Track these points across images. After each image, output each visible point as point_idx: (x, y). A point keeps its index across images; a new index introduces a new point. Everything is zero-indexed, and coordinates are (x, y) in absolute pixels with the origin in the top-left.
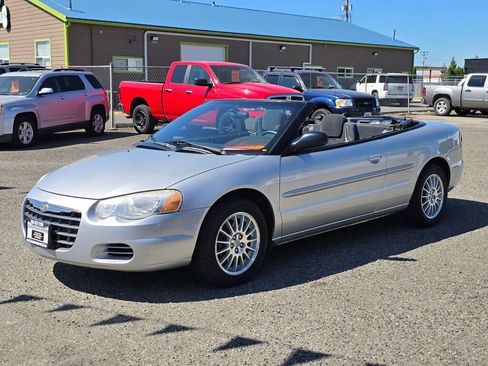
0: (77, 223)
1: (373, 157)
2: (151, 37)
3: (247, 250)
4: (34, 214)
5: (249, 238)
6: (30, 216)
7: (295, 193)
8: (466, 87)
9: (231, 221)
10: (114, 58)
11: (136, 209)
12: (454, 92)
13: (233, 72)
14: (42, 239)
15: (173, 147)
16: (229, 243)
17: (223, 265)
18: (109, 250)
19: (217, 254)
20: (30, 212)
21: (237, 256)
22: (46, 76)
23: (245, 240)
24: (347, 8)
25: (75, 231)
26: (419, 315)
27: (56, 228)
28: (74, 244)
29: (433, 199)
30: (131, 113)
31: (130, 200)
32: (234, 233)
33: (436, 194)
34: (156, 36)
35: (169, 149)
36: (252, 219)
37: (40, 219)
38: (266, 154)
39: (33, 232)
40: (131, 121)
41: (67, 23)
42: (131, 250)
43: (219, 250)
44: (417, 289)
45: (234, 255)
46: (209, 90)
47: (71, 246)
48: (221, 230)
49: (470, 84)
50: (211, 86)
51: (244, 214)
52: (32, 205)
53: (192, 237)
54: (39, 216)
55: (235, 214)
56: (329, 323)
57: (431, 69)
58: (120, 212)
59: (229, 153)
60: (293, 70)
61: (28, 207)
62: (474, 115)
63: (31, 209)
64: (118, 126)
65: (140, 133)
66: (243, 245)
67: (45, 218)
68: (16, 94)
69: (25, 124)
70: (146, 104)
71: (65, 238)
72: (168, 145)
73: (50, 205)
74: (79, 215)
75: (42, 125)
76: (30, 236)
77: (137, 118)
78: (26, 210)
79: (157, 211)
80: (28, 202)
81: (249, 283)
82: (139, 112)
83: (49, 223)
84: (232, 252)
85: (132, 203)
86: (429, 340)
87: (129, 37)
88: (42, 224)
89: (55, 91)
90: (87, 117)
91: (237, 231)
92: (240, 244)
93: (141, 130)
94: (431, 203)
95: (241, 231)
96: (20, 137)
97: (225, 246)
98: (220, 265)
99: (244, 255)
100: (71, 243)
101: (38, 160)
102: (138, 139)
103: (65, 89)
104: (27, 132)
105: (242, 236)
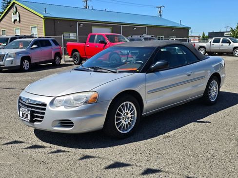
0: (44, 109)
1: (188, 73)
2: (79, 24)
3: (131, 120)
4: (23, 104)
5: (131, 114)
6: (21, 105)
7: (152, 91)
8: (212, 43)
9: (123, 106)
10: (64, 33)
11: (75, 102)
12: (207, 45)
13: (115, 37)
14: (27, 117)
15: (92, 70)
16: (122, 117)
17: (119, 128)
18: (61, 123)
19: (116, 123)
20: (21, 103)
21: (126, 123)
22: (34, 40)
23: (129, 115)
24: (160, 12)
25: (43, 113)
26: (223, 154)
27: (34, 111)
28: (43, 120)
29: (214, 92)
30: (72, 56)
31: (71, 97)
32: (124, 112)
33: (215, 90)
34: (82, 24)
35: (90, 71)
36: (133, 105)
37: (26, 107)
38: (138, 72)
39: (23, 113)
40: (72, 59)
41: (44, 19)
42: (72, 123)
43: (117, 121)
44: (216, 139)
45: (124, 123)
46: (105, 45)
47: (41, 121)
48: (117, 111)
49: (213, 42)
50: (106, 43)
51: (129, 103)
52: (22, 100)
53: (103, 115)
54: (25, 106)
55: (124, 103)
56: (177, 160)
57: (194, 37)
58: (67, 103)
59: (120, 72)
60: (141, 36)
61: (20, 101)
62: (215, 55)
63: (22, 102)
64: (66, 62)
65: (76, 64)
66: (128, 118)
67: (28, 107)
68: (21, 48)
69: (26, 61)
70: (78, 52)
71: (38, 117)
72: (89, 69)
73: (31, 100)
74: (45, 105)
75: (33, 61)
76: (21, 115)
77: (74, 58)
78: (19, 102)
79: (86, 103)
80: (20, 98)
81: (132, 137)
82: (75, 55)
83: (30, 109)
84: (123, 122)
85: (72, 98)
86: (233, 170)
87: (70, 24)
88: (27, 110)
89: (39, 47)
90: (53, 58)
91: (126, 111)
92: (127, 117)
93: (76, 63)
94: (213, 94)
95: (127, 111)
96: (24, 67)
97: (120, 119)
98: (117, 128)
99: (129, 123)
100: (41, 120)
101: (31, 76)
102: (75, 67)
103: (43, 46)
104: (26, 64)
105: (128, 113)
